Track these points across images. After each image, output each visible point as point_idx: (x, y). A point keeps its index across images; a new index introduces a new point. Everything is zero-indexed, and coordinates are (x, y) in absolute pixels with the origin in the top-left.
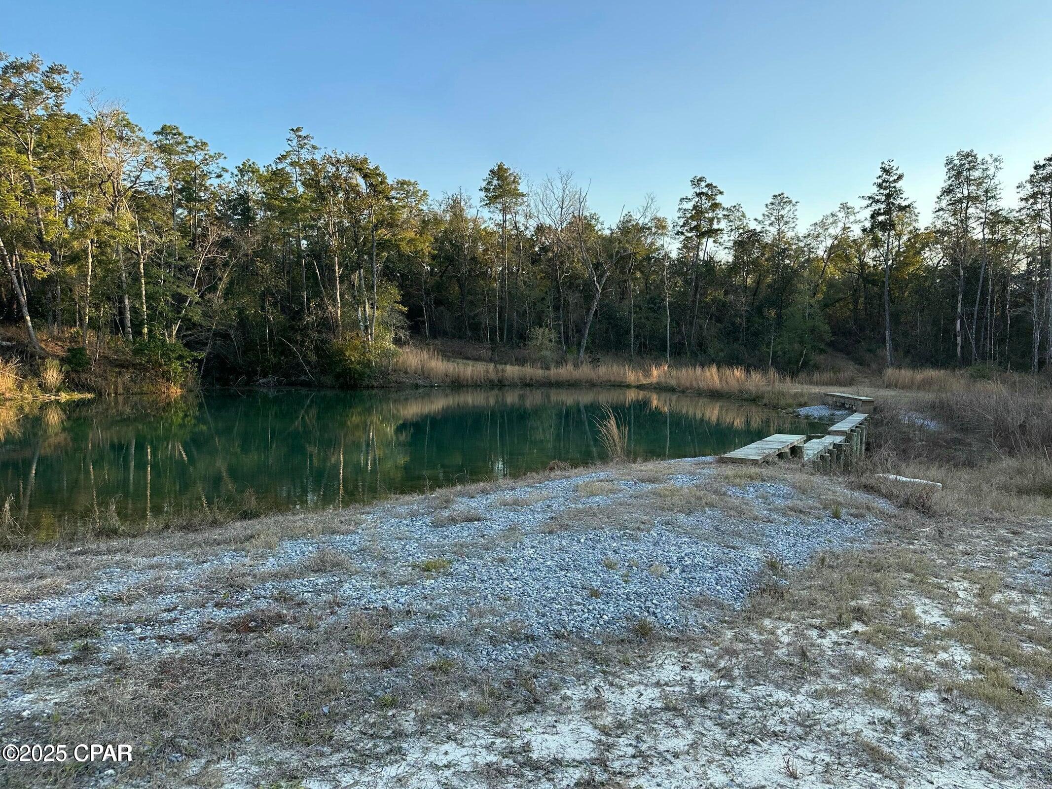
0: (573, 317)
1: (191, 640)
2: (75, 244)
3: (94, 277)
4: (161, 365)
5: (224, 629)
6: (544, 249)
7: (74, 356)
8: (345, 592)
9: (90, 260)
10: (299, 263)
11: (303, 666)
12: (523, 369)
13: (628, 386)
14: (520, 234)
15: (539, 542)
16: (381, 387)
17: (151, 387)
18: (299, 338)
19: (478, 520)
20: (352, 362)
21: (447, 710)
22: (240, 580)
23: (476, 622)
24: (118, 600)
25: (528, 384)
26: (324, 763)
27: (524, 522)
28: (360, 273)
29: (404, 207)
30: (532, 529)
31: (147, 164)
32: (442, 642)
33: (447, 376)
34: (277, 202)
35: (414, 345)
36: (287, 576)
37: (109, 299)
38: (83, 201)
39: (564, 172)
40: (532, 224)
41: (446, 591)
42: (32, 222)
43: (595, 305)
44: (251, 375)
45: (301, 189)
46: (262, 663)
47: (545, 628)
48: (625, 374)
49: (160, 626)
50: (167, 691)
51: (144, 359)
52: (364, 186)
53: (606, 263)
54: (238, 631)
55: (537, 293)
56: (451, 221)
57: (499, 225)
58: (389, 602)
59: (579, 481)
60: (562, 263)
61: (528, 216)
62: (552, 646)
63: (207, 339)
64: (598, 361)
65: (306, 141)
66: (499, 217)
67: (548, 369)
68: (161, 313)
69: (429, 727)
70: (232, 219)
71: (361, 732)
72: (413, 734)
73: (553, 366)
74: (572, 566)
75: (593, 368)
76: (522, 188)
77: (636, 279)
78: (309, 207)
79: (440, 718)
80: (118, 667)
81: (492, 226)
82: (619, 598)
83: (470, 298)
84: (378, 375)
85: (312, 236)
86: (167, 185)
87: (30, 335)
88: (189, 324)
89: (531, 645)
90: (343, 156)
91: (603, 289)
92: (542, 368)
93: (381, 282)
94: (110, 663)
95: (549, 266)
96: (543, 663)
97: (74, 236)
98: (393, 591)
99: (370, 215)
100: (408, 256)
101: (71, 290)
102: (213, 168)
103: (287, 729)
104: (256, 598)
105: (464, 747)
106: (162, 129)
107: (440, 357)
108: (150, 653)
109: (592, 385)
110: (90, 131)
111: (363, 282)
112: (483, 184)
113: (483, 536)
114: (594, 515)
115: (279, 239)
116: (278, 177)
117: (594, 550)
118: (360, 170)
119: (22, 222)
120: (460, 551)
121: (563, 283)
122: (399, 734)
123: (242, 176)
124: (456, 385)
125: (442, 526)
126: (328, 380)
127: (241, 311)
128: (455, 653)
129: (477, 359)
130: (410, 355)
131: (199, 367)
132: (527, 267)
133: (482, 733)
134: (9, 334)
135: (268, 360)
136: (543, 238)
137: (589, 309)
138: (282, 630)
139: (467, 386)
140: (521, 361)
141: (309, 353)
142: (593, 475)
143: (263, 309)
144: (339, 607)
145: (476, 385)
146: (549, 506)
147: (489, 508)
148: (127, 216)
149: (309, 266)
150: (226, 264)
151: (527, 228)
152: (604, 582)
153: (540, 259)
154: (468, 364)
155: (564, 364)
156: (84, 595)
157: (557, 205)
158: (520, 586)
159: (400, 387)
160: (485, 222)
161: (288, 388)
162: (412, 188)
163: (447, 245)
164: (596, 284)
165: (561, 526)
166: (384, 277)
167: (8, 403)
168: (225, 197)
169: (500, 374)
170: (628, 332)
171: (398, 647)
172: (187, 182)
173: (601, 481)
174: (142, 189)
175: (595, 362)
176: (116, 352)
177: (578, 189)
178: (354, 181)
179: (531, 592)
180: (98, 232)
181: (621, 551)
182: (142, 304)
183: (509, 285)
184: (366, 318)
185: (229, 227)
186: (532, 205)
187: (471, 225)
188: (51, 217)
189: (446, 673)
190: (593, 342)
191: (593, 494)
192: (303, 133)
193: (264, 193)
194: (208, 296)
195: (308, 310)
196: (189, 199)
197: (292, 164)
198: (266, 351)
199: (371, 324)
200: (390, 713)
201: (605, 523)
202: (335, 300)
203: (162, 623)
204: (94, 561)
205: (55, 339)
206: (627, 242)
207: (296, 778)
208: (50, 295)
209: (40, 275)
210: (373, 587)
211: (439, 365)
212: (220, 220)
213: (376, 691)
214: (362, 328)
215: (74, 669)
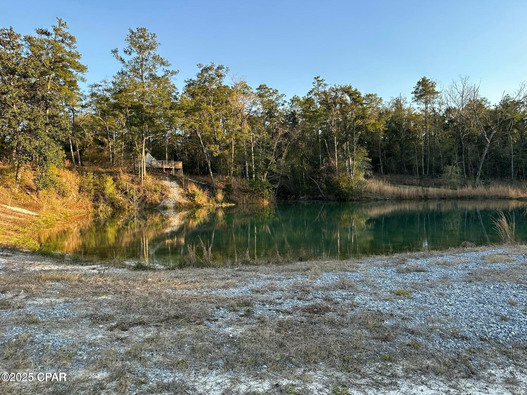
0: (471, 158)
1: (289, 313)
2: (228, 140)
3: (235, 154)
4: (260, 191)
5: (303, 310)
6: (451, 121)
7: (228, 188)
8: (357, 300)
9: (233, 147)
10: (317, 141)
11: (342, 333)
12: (440, 190)
13: (511, 199)
14: (435, 114)
15: (463, 287)
16: (358, 200)
17: (256, 201)
18: (318, 177)
19: (424, 271)
20: (343, 188)
21: (420, 368)
22: (307, 289)
23: (430, 325)
24: (258, 292)
25: (443, 198)
26: (358, 382)
27: (451, 274)
28: (347, 144)
29: (370, 108)
30: (457, 278)
31: (254, 103)
32: (413, 333)
33: (394, 194)
34: (308, 114)
35: (375, 178)
36: (328, 289)
37: (240, 163)
38: (230, 122)
39: (463, 77)
40: (444, 108)
41: (411, 307)
42: (212, 133)
43: (486, 151)
44: (297, 195)
45: (319, 106)
46: (323, 329)
47: (473, 334)
48: (508, 192)
49: (276, 305)
50: (283, 335)
51: (254, 189)
52: (349, 100)
53: (493, 126)
54: (310, 312)
55: (447, 146)
56: (395, 112)
57: (423, 110)
58: (381, 308)
59: (485, 254)
60: (463, 128)
61: (441, 104)
62: (478, 344)
63: (278, 179)
64: (489, 184)
65: (321, 82)
66: (423, 106)
67: (455, 189)
68: (260, 168)
69: (411, 375)
70: (288, 124)
71: (375, 371)
72: (402, 377)
73: (458, 187)
74: (487, 302)
75: (485, 188)
76: (437, 89)
77: (514, 133)
78: (323, 114)
79: (416, 372)
80: (261, 320)
81: (419, 111)
82: (521, 323)
83: (406, 151)
84: (356, 194)
85: (324, 128)
86: (261, 112)
87: (212, 179)
88: (271, 173)
89: (466, 342)
90: (339, 86)
91: (491, 141)
92: (451, 189)
93: (357, 147)
94: (259, 319)
95: (455, 131)
96: (474, 353)
97: (227, 137)
98: (381, 303)
99: (352, 114)
100: (372, 132)
101: (226, 160)
102: (280, 101)
103: (338, 362)
104: (315, 298)
105: (432, 389)
106: (260, 87)
107: (390, 184)
108: (274, 317)
109: (485, 198)
110: (232, 92)
111: (348, 148)
112: (414, 90)
113: (428, 280)
114: (498, 273)
115: (309, 131)
116: (309, 101)
117: (500, 294)
118: (347, 92)
119: (209, 133)
120: (415, 287)
121: (464, 139)
122: (394, 376)
123: (293, 103)
124: (399, 199)
125: (403, 273)
126: (331, 197)
127: (292, 166)
128: (420, 339)
129: (412, 185)
130: (373, 183)
131: (275, 192)
132: (441, 132)
133: (442, 384)
134: (205, 180)
135: (304, 188)
136: (451, 115)
137: (481, 154)
138: (330, 315)
139: (406, 199)
140: (438, 185)
141: (323, 184)
142: (494, 250)
143: (302, 164)
144: (355, 307)
145: (411, 199)
146: (466, 267)
147: (429, 265)
148: (247, 127)
149: (323, 142)
150: (286, 145)
151: (440, 110)
152: (510, 313)
153: (449, 127)
154: (406, 188)
155: (466, 186)
156: (245, 288)
157: (459, 96)
158: (454, 309)
159: (368, 200)
160: (415, 110)
161: (313, 201)
162: (373, 97)
163: (393, 125)
164: (486, 138)
165: (476, 279)
166: (358, 144)
167: (204, 208)
168: (285, 114)
169: (426, 192)
170: (509, 166)
171: (389, 331)
172: (270, 109)
173: (500, 254)
174: (252, 114)
175: (487, 184)
176: (243, 186)
177: (473, 85)
178: (344, 98)
179: (462, 313)
180: (236, 135)
181: (520, 296)
182: (252, 165)
183: (429, 143)
184: (350, 165)
185: (287, 127)
186: (443, 97)
187: (407, 112)
188: (219, 130)
189: (417, 349)
190: (485, 173)
191: (495, 262)
192: (320, 79)
193: (302, 110)
194: (279, 160)
195: (322, 163)
196: (271, 117)
197: (315, 95)
198: (303, 184)
199: (353, 169)
200: (389, 364)
201: (506, 279)
202: (335, 158)
203: (277, 304)
204: (246, 274)
205: (221, 181)
206: (507, 112)
207: (345, 386)
208: (219, 163)
209: (215, 155)
210: (371, 300)
211: (389, 189)
212: (283, 125)
213: (380, 351)
214: (348, 171)
215: (246, 320)
